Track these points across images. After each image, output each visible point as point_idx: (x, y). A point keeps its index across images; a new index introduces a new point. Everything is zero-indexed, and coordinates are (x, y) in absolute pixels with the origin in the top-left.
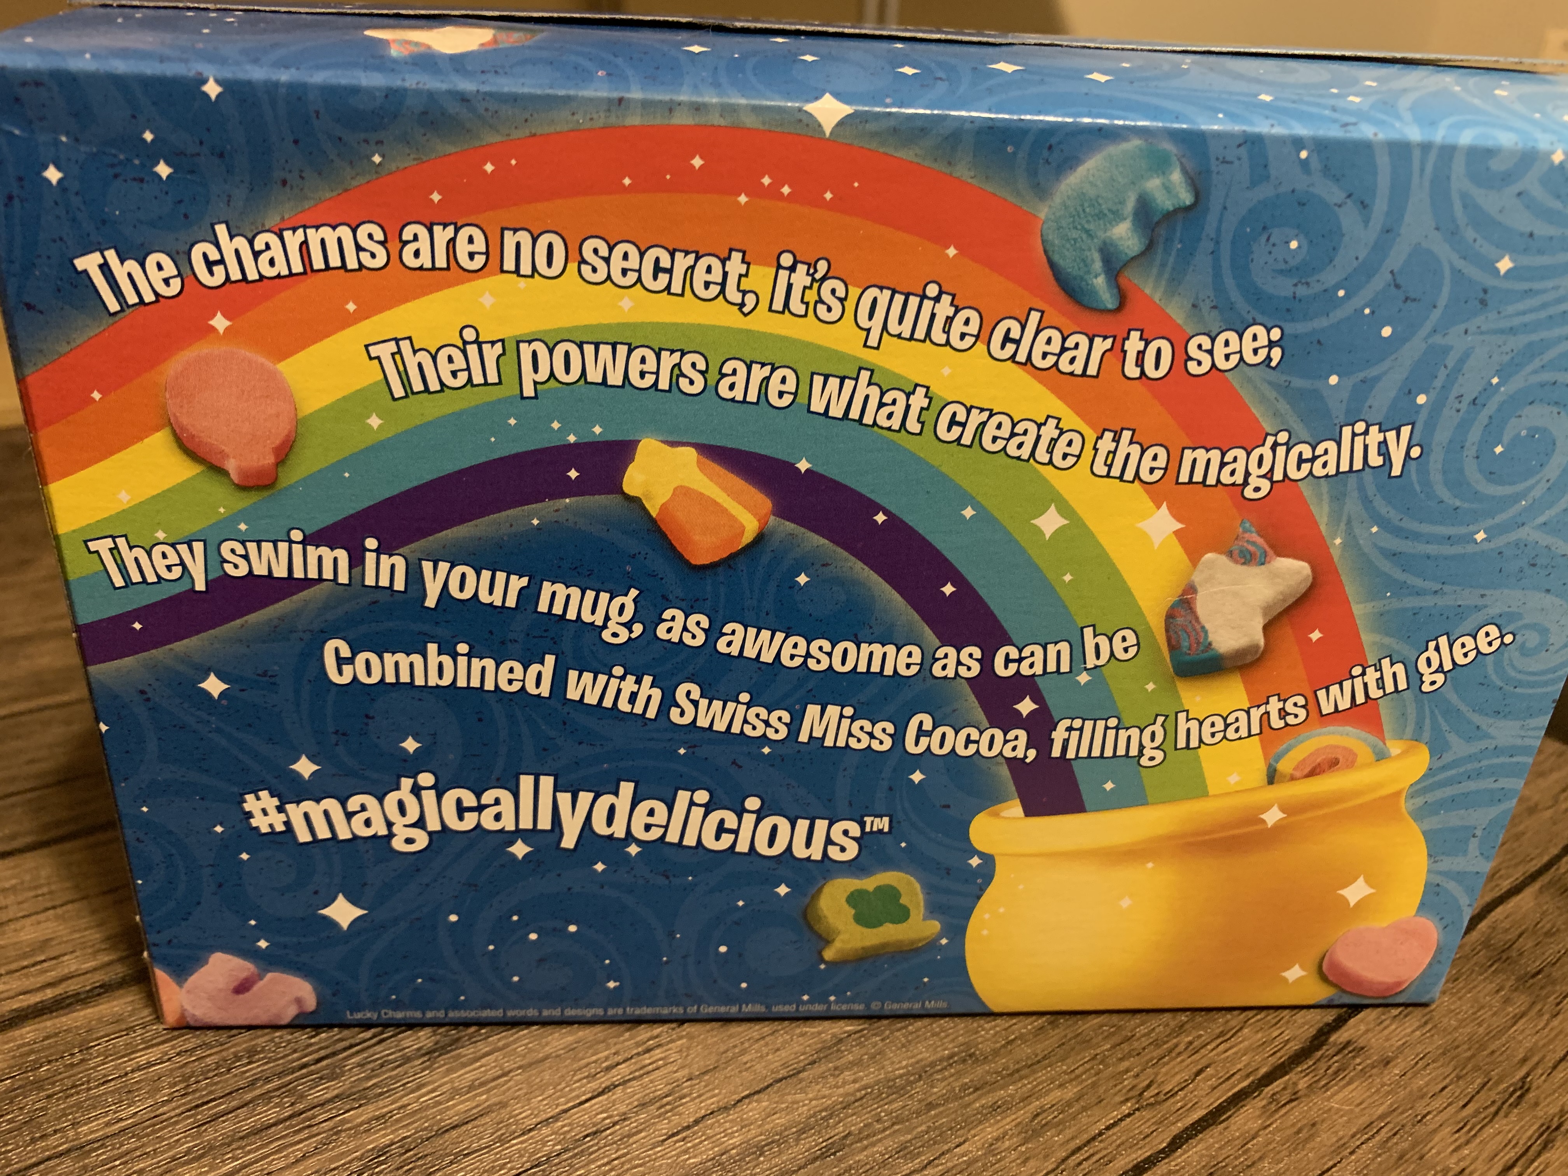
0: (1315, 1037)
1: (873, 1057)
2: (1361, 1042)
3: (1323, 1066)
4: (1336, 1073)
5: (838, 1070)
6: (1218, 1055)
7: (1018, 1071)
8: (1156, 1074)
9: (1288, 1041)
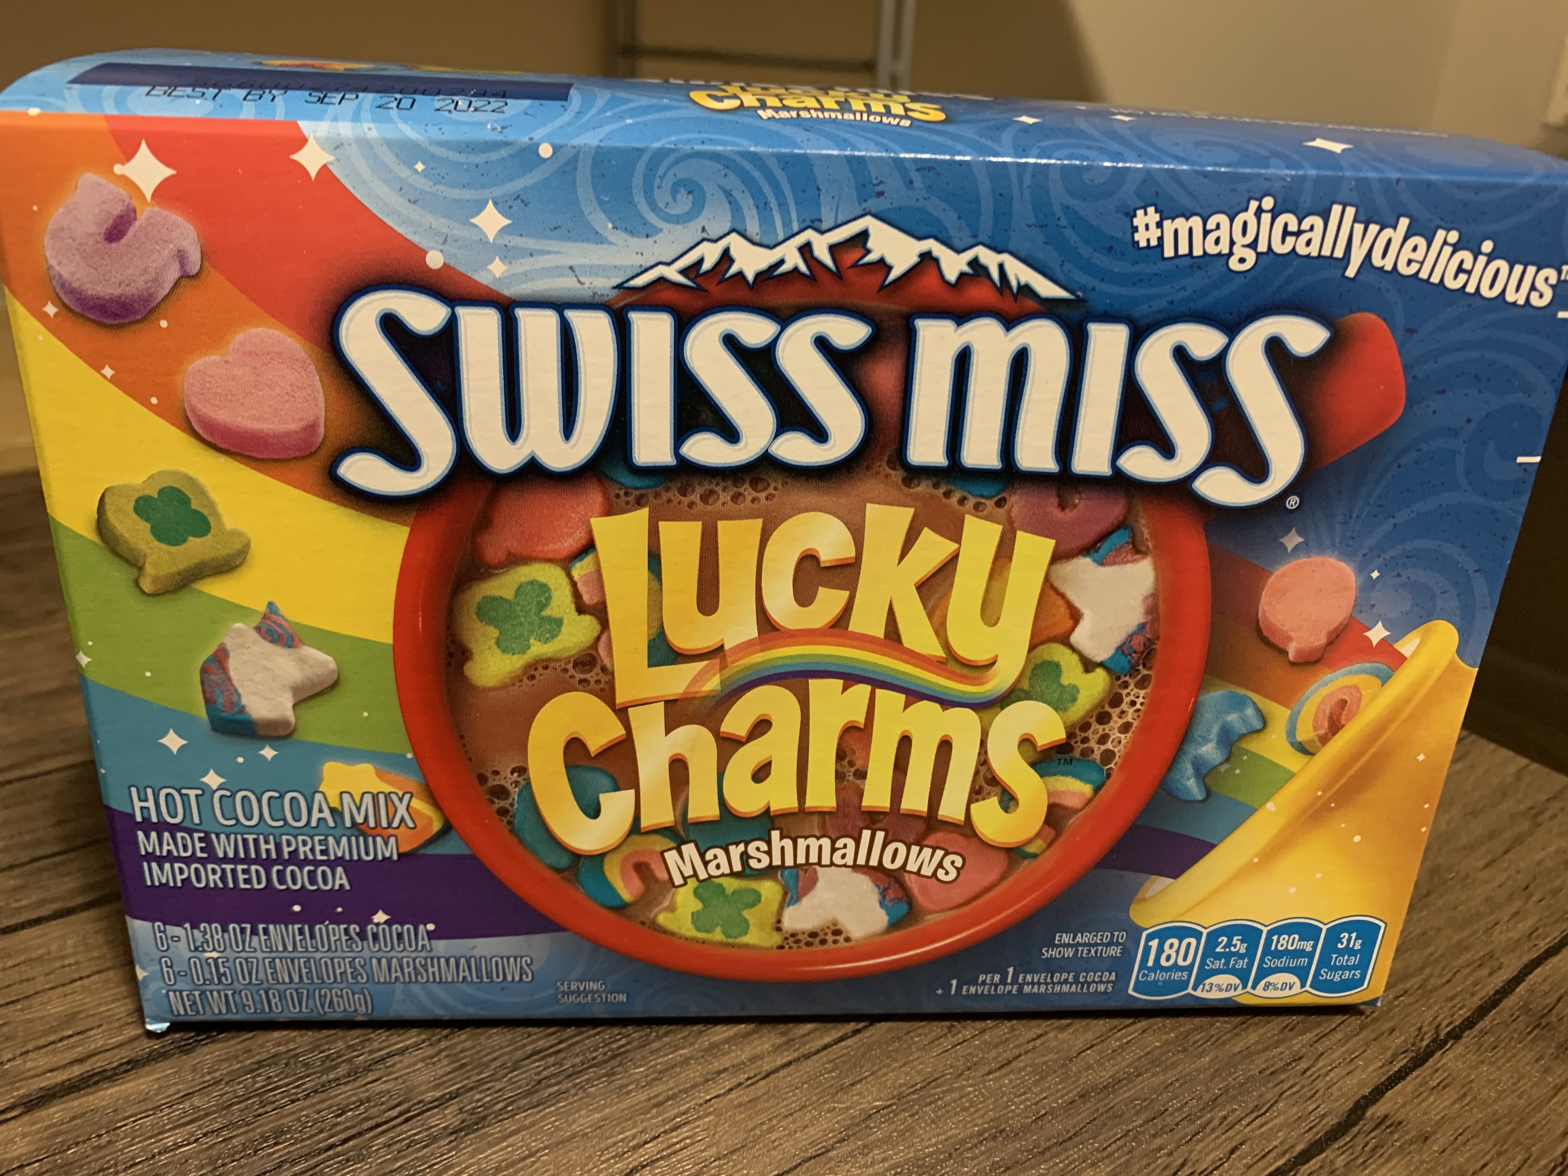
0: (1352, 1111)
1: (902, 1133)
2: (1399, 1117)
3: (1360, 1141)
4: (1374, 1149)
5: (866, 1149)
6: (1253, 1131)
7: (1049, 1148)
8: (1191, 1152)
9: (1323, 1116)
